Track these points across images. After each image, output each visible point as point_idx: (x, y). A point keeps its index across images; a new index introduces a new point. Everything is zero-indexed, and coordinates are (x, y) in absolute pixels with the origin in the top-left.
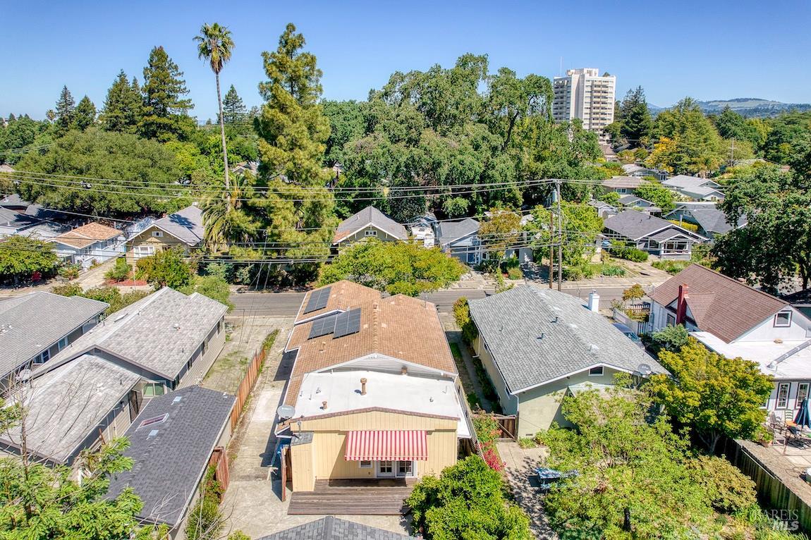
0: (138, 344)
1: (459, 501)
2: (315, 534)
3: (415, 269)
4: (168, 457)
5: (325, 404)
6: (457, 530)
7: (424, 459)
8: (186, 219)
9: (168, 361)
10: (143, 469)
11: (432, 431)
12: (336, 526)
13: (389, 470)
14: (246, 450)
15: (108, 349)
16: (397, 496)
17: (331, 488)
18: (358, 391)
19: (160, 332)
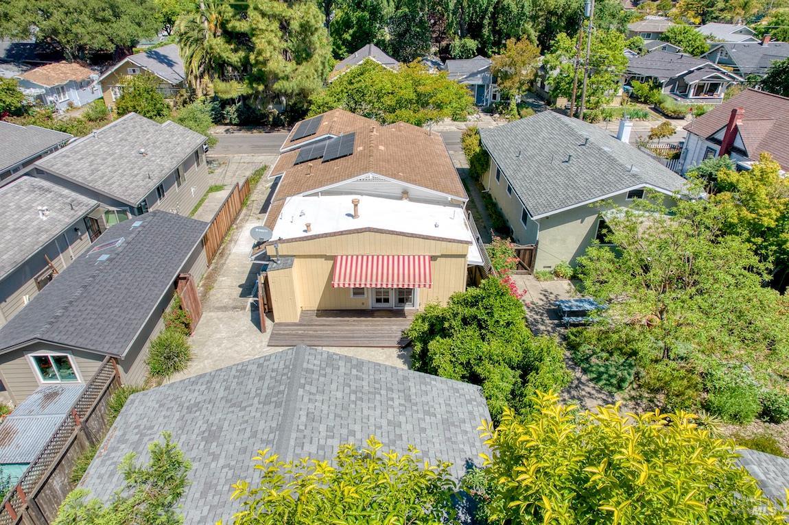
0: (93, 167)
1: (472, 331)
2: (282, 366)
3: (419, 95)
4: (117, 282)
5: (308, 226)
6: (468, 363)
7: (427, 286)
8: (165, 57)
9: (131, 186)
10: (84, 295)
11: (439, 257)
12: (310, 357)
13: (387, 300)
14: (225, 280)
15: (51, 169)
16: (394, 328)
17: (318, 319)
18: (349, 215)
19: (121, 157)
